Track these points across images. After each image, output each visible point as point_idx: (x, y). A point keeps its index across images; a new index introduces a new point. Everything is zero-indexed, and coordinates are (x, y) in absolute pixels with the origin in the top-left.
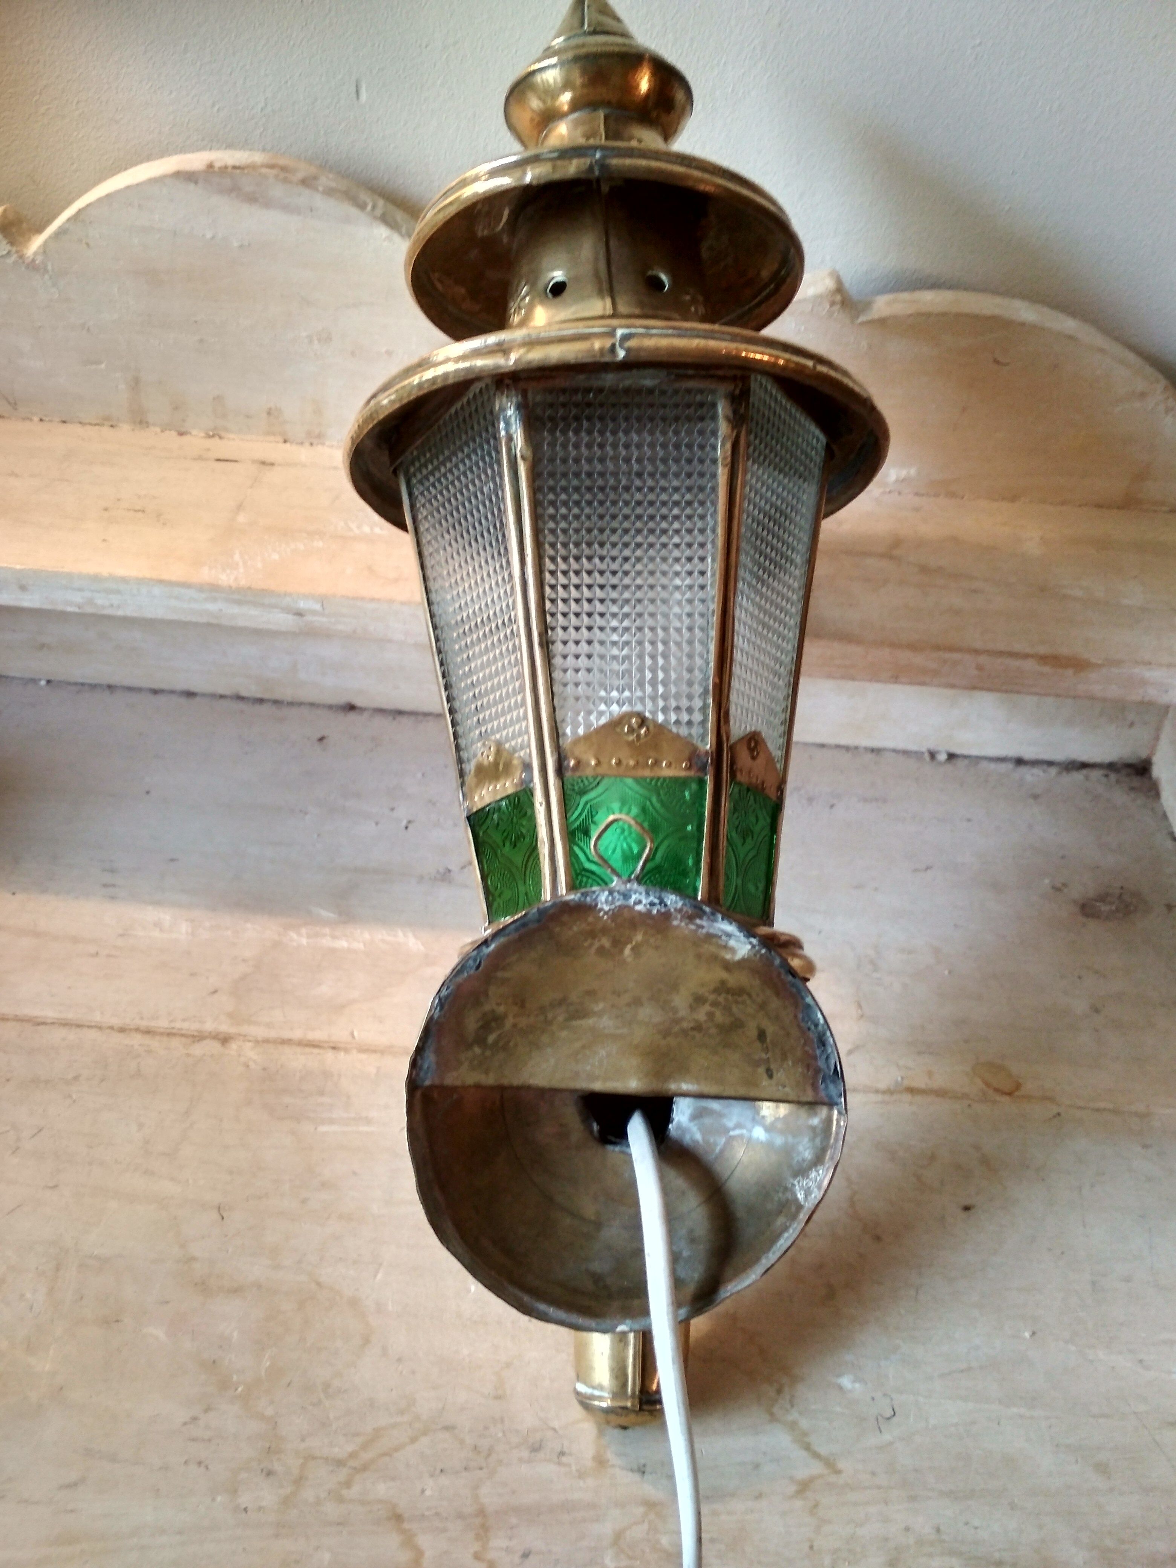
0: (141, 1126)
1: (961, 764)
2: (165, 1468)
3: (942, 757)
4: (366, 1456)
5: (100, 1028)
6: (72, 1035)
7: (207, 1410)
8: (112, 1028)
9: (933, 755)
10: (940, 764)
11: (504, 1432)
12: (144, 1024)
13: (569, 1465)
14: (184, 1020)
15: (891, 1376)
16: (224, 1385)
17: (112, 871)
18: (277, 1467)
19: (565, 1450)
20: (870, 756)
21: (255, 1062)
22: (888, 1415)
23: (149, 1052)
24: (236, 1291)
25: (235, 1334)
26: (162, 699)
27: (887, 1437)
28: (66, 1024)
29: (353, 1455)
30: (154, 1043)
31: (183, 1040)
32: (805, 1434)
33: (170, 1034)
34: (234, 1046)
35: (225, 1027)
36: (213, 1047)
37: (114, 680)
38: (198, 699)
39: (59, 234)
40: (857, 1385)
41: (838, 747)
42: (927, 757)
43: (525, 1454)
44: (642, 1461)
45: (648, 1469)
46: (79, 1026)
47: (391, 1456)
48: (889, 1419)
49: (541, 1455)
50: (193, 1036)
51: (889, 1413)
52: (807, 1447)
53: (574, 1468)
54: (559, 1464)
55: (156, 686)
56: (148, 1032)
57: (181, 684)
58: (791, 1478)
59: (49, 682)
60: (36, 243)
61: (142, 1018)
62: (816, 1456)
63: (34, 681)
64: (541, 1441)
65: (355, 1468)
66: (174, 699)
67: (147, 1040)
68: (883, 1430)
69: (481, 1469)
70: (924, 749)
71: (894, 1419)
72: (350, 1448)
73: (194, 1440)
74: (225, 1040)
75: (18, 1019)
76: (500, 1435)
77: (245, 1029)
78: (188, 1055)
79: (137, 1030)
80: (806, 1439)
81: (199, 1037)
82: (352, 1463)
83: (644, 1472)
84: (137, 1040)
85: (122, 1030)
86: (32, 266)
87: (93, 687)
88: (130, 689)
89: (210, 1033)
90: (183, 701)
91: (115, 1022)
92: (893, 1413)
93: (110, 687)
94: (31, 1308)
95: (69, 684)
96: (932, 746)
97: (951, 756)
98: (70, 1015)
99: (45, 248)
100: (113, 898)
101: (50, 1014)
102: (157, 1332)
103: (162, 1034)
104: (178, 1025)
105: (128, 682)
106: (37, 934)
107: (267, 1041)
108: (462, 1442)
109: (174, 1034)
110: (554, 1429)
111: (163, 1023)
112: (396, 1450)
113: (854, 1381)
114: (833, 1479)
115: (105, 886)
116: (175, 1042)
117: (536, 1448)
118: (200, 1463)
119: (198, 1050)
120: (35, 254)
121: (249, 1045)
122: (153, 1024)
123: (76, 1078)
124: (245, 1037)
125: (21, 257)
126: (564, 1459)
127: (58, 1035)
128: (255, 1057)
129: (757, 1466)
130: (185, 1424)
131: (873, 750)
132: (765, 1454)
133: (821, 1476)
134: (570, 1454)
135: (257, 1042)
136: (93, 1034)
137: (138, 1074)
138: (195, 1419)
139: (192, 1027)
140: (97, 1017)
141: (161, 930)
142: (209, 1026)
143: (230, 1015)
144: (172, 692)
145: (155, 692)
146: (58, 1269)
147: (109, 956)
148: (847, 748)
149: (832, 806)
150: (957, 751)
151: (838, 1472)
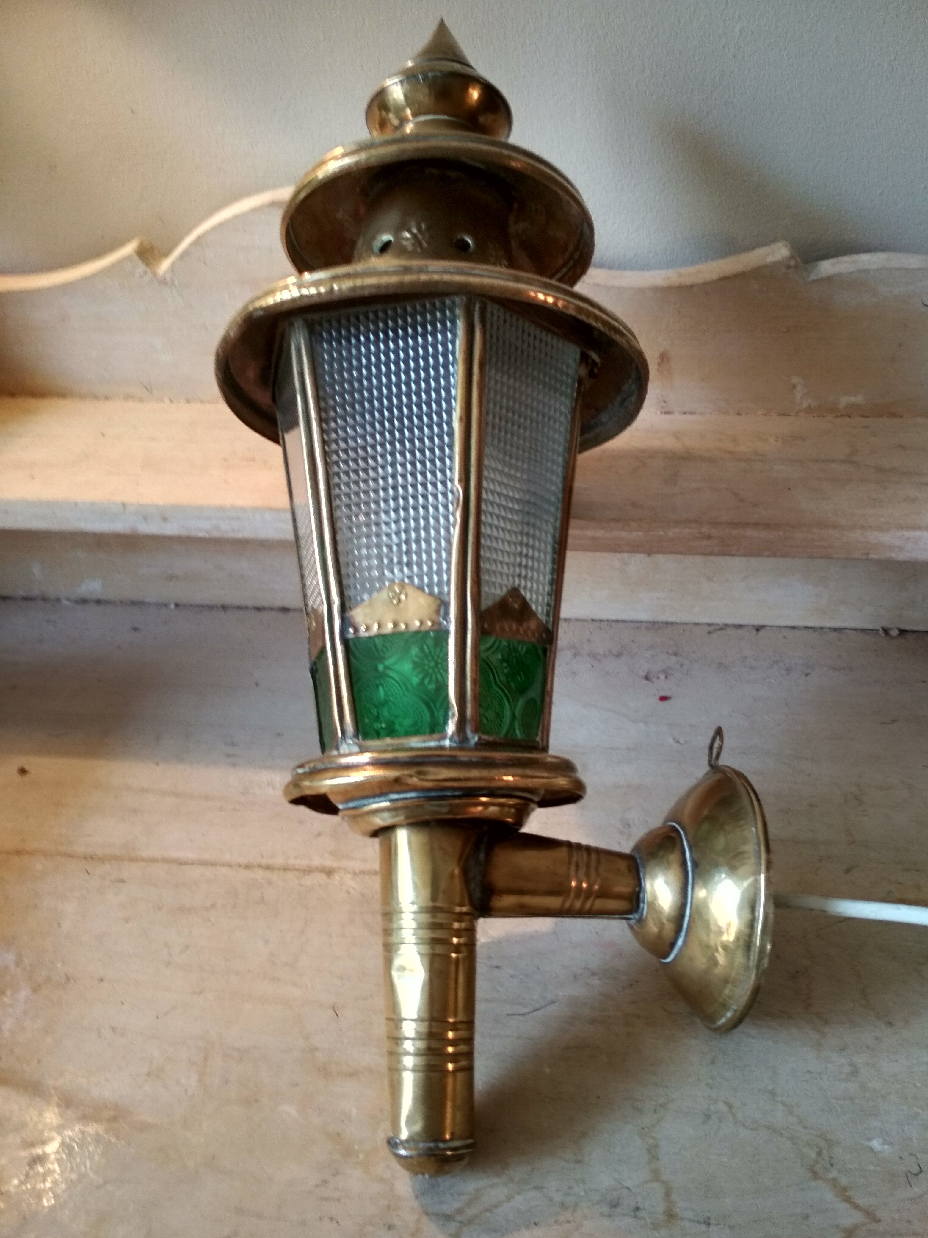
0: (267, 942)
1: (910, 637)
2: (304, 1223)
3: (895, 633)
4: (471, 1212)
5: (230, 865)
6: (208, 872)
7: (336, 1173)
8: (240, 865)
9: (886, 631)
10: (893, 638)
11: (585, 1191)
12: (264, 862)
13: (643, 1218)
14: (296, 858)
15: (914, 1138)
16: (348, 1153)
17: (233, 744)
18: (396, 1221)
19: (640, 1205)
20: (834, 634)
21: (355, 890)
22: (915, 1171)
23: (270, 883)
24: (353, 1074)
25: (354, 1111)
26: (264, 615)
27: (917, 1190)
28: (204, 863)
29: (459, 1211)
30: (274, 876)
31: (297, 873)
32: (845, 1189)
33: (285, 869)
34: (337, 877)
35: (329, 863)
36: (321, 878)
37: (226, 601)
38: (291, 615)
39: (182, 256)
40: (886, 1147)
41: (806, 628)
42: (881, 633)
43: (605, 1209)
44: (707, 1215)
45: (713, 1221)
46: (213, 864)
47: (491, 1211)
48: (916, 1175)
49: (619, 1210)
50: (304, 871)
51: (916, 1169)
52: (848, 1200)
53: (648, 1220)
54: (636, 1217)
55: (259, 604)
56: (268, 868)
57: (278, 602)
58: (837, 1226)
59: (177, 605)
60: (165, 265)
61: (262, 857)
62: (857, 1207)
63: (166, 605)
64: (618, 1198)
65: (462, 1222)
66: (274, 614)
67: (268, 874)
68: (912, 1184)
69: (568, 1222)
70: (878, 627)
71: (922, 1175)
72: (456, 1205)
73: (326, 1199)
74: (329, 872)
75: (165, 860)
76: (582, 1193)
77: (344, 863)
78: (301, 885)
79: (260, 866)
80: (847, 1194)
81: (308, 871)
82: (459, 1218)
83: (709, 1224)
84: (259, 874)
85: (248, 867)
86: (163, 282)
87: (211, 607)
88: (239, 608)
89: (317, 868)
90: (281, 615)
91: (242, 860)
92: (919, 1169)
93: (224, 607)
94: (186, 1091)
95: (192, 606)
96: (885, 624)
97: (902, 632)
98: (206, 856)
99: (172, 267)
100: (234, 765)
101: (190, 855)
102: (290, 1110)
103: (279, 869)
104: (291, 862)
105: (237, 602)
106: (176, 795)
107: (363, 872)
108: (550, 1199)
109: (289, 870)
110: (628, 1188)
111: (279, 861)
112: (496, 1206)
113: (883, 1144)
114: (873, 1226)
115: (228, 756)
116: (290, 875)
117: (615, 1205)
118: (332, 1219)
119: (308, 881)
120: (165, 273)
121: (349, 876)
122: (271, 862)
123: (214, 906)
124: (345, 870)
125: (154, 274)
126: (639, 1214)
127: (196, 872)
128: (355, 886)
129: (806, 1217)
130: (317, 1186)
131: (835, 630)
132: (812, 1206)
133: (864, 1224)
134: (644, 1209)
135: (355, 874)
136: (224, 871)
137: (262, 901)
138: (325, 1182)
139: (303, 863)
140: (227, 857)
141: (274, 788)
142: (316, 862)
143: (333, 853)
144: (272, 609)
145: (258, 609)
146: (206, 1059)
147: (234, 810)
148: (814, 629)
149: (807, 675)
150: (907, 628)
151: (878, 1221)
